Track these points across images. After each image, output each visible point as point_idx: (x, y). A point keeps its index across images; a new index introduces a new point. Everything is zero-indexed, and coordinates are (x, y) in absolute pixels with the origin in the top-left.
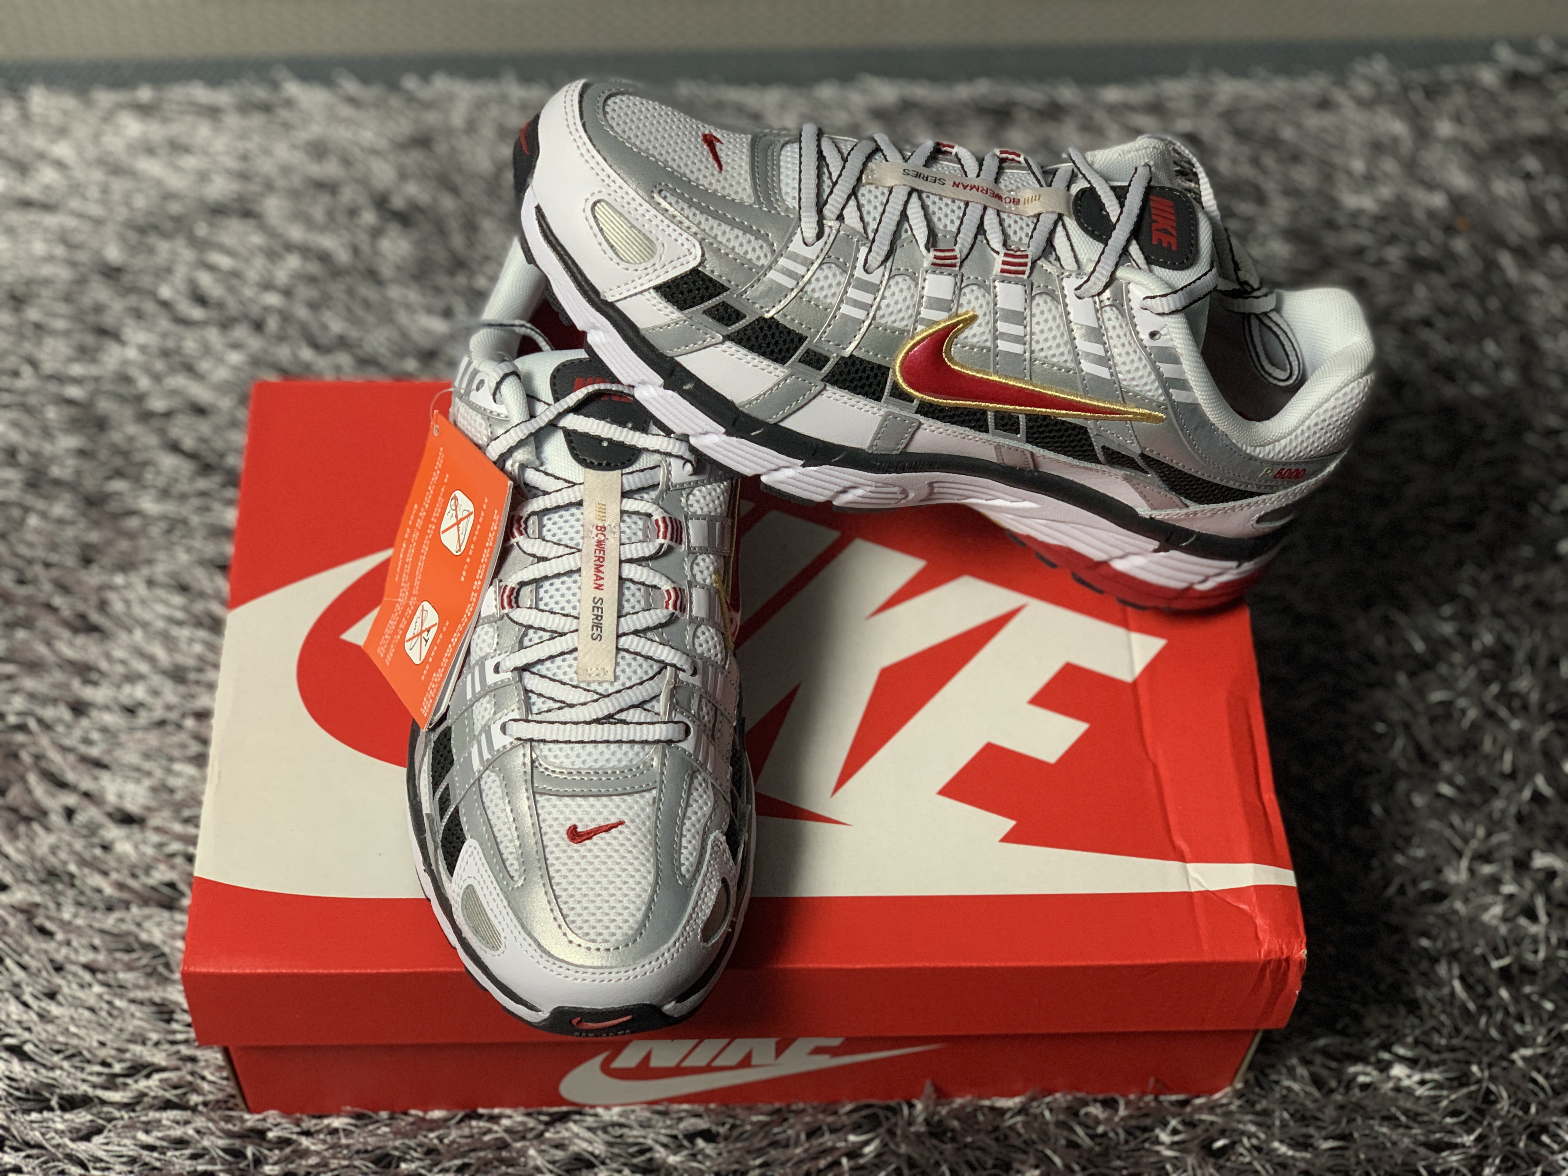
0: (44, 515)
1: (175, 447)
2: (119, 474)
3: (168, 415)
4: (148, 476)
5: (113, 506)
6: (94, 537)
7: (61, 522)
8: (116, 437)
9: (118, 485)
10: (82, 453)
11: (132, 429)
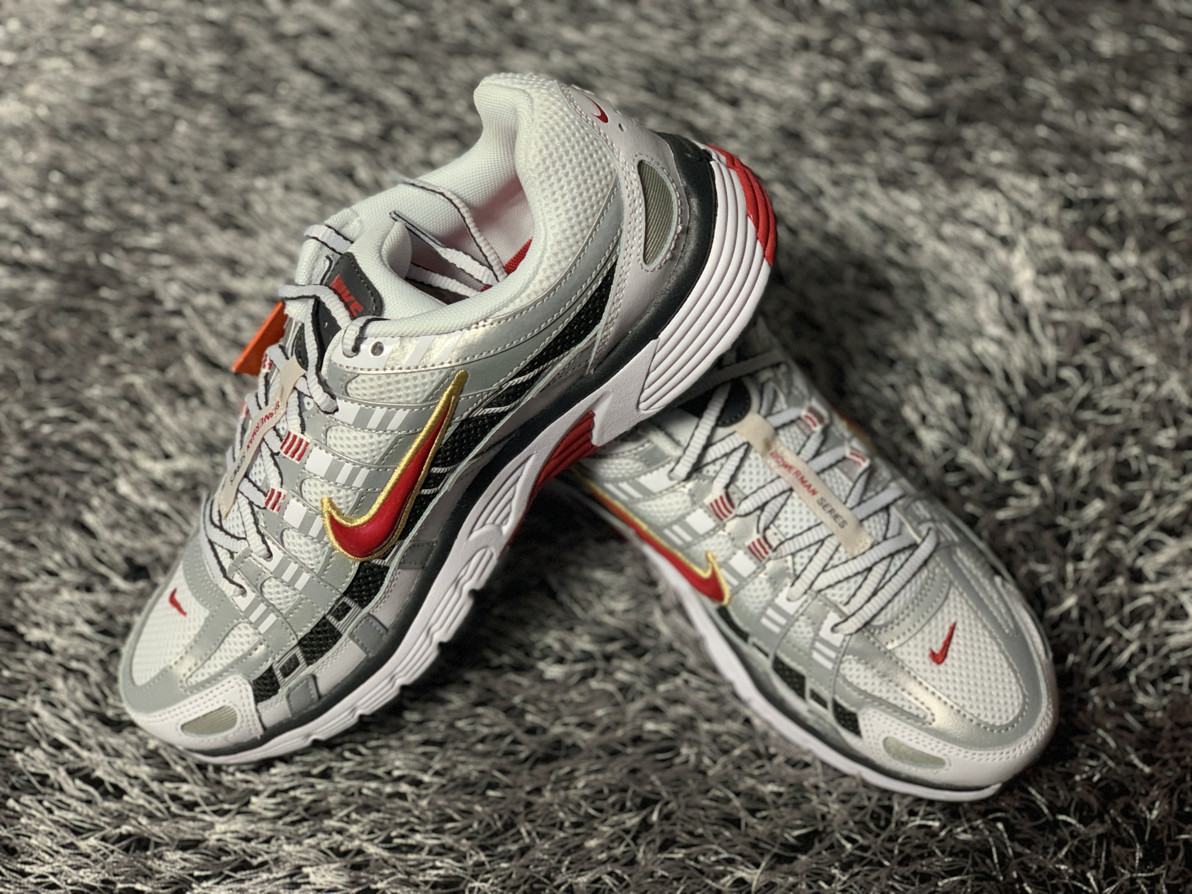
0: (192, 123)
1: (305, 66)
2: (255, 89)
3: (298, 37)
4: (282, 91)
5: (252, 118)
6: (237, 144)
7: (205, 130)
8: (252, 55)
9: (255, 99)
10: (222, 69)
11: (268, 48)
